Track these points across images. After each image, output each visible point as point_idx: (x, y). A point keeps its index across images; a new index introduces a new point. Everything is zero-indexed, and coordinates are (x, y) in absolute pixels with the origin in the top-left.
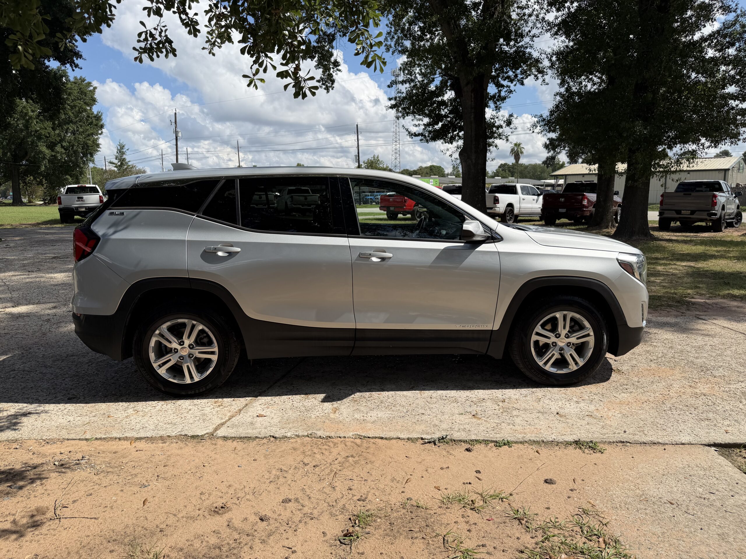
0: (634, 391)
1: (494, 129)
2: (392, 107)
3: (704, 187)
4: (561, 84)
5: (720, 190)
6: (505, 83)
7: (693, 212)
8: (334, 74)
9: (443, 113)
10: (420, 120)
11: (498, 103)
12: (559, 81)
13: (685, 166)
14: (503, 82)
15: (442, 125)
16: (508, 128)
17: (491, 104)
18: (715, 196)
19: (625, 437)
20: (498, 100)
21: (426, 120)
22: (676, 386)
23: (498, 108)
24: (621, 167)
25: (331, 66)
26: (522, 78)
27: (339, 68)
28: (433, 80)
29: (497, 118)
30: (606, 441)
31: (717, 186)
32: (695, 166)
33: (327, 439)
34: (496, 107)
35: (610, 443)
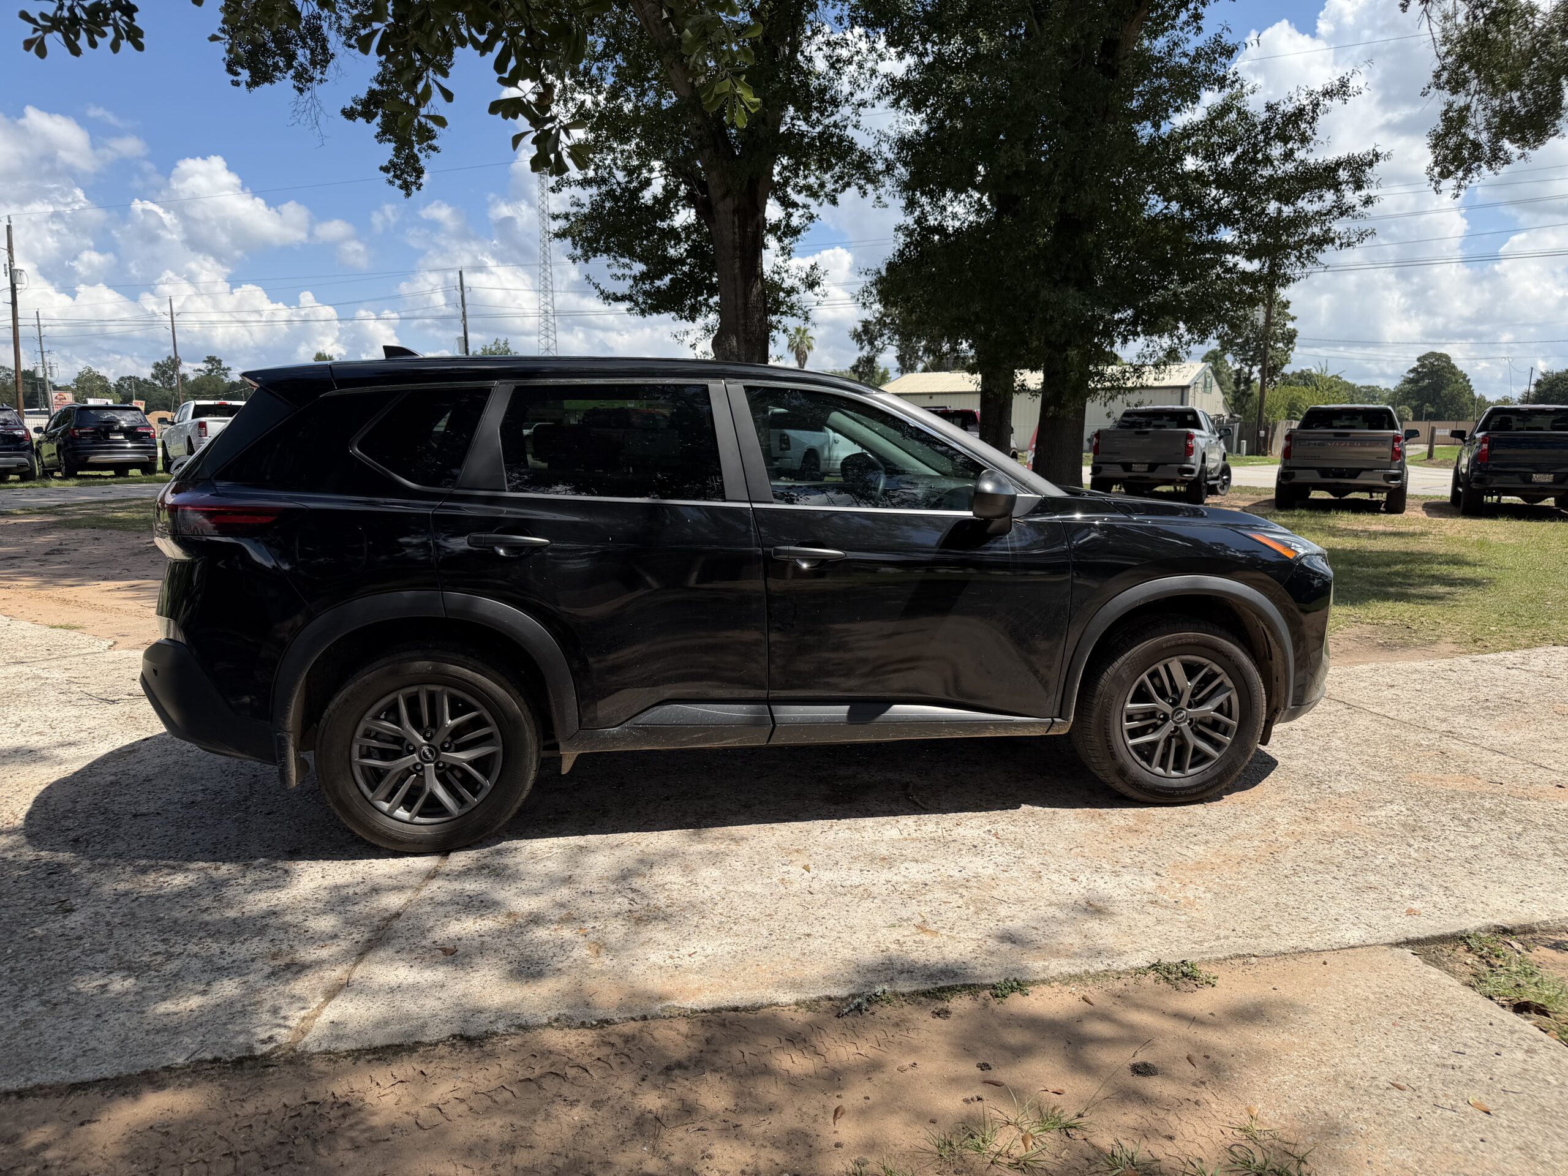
0: (1211, 838)
1: (782, 294)
2: (561, 235)
3: (1165, 418)
4: (906, 208)
5: (1198, 426)
6: (800, 199)
7: (1152, 467)
8: (421, 156)
9: (672, 252)
10: (625, 266)
11: (786, 241)
12: (903, 203)
13: (1150, 378)
14: (794, 197)
15: (671, 280)
16: (809, 293)
17: (771, 241)
18: (1191, 437)
19: (1243, 945)
20: (785, 234)
21: (639, 267)
22: (1282, 820)
23: (786, 252)
24: (1034, 379)
25: (414, 138)
26: (835, 190)
27: (434, 142)
28: (648, 182)
29: (787, 271)
30: (1210, 959)
31: (1190, 418)
32: (1167, 377)
33: (602, 1027)
34: (783, 249)
35: (1218, 961)
